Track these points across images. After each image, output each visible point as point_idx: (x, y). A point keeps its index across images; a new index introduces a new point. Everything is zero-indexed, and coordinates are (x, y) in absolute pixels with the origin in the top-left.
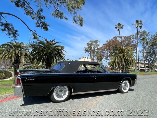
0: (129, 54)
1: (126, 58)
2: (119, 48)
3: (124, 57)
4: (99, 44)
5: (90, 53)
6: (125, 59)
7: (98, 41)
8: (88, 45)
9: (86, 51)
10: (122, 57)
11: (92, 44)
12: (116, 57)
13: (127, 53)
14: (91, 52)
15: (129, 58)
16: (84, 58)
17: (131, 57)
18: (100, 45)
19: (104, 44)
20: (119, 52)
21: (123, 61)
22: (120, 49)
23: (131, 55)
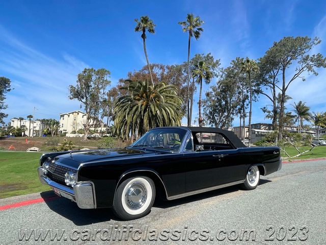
1: (152, 112)
2: (138, 85)
5: (84, 100)
6: (151, 115)
7: (106, 71)
8: (80, 80)
9: (75, 95)
11: (90, 77)
13: (157, 97)
14: (87, 100)
16: (73, 113)
17: (165, 110)
18: (110, 82)
20: (138, 95)
23: (166, 104)
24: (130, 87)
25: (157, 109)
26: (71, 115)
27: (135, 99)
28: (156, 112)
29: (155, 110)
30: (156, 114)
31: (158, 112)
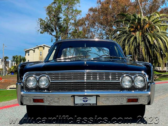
0: (158, 32)
1: (149, 42)
2: (132, 17)
3: (144, 38)
4: (79, 9)
5: (54, 33)
6: (148, 45)
8: (49, 13)
9: (45, 28)
10: (141, 40)
12: (125, 40)
13: (152, 28)
14: (57, 33)
15: (157, 40)
16: (38, 48)
17: (161, 39)
18: (80, 11)
19: (91, 10)
20: (132, 27)
21: (143, 50)
22: (134, 20)
23: (162, 34)
24: (125, 20)
25: (154, 39)
26: (36, 50)
27: (130, 31)
28: (154, 41)
29: (152, 40)
30: (154, 43)
31: (155, 41)
